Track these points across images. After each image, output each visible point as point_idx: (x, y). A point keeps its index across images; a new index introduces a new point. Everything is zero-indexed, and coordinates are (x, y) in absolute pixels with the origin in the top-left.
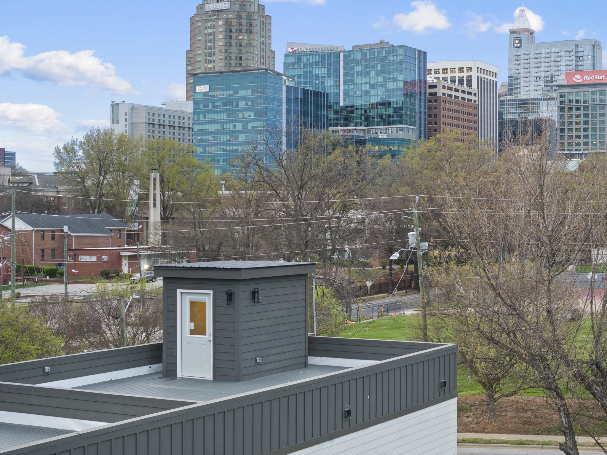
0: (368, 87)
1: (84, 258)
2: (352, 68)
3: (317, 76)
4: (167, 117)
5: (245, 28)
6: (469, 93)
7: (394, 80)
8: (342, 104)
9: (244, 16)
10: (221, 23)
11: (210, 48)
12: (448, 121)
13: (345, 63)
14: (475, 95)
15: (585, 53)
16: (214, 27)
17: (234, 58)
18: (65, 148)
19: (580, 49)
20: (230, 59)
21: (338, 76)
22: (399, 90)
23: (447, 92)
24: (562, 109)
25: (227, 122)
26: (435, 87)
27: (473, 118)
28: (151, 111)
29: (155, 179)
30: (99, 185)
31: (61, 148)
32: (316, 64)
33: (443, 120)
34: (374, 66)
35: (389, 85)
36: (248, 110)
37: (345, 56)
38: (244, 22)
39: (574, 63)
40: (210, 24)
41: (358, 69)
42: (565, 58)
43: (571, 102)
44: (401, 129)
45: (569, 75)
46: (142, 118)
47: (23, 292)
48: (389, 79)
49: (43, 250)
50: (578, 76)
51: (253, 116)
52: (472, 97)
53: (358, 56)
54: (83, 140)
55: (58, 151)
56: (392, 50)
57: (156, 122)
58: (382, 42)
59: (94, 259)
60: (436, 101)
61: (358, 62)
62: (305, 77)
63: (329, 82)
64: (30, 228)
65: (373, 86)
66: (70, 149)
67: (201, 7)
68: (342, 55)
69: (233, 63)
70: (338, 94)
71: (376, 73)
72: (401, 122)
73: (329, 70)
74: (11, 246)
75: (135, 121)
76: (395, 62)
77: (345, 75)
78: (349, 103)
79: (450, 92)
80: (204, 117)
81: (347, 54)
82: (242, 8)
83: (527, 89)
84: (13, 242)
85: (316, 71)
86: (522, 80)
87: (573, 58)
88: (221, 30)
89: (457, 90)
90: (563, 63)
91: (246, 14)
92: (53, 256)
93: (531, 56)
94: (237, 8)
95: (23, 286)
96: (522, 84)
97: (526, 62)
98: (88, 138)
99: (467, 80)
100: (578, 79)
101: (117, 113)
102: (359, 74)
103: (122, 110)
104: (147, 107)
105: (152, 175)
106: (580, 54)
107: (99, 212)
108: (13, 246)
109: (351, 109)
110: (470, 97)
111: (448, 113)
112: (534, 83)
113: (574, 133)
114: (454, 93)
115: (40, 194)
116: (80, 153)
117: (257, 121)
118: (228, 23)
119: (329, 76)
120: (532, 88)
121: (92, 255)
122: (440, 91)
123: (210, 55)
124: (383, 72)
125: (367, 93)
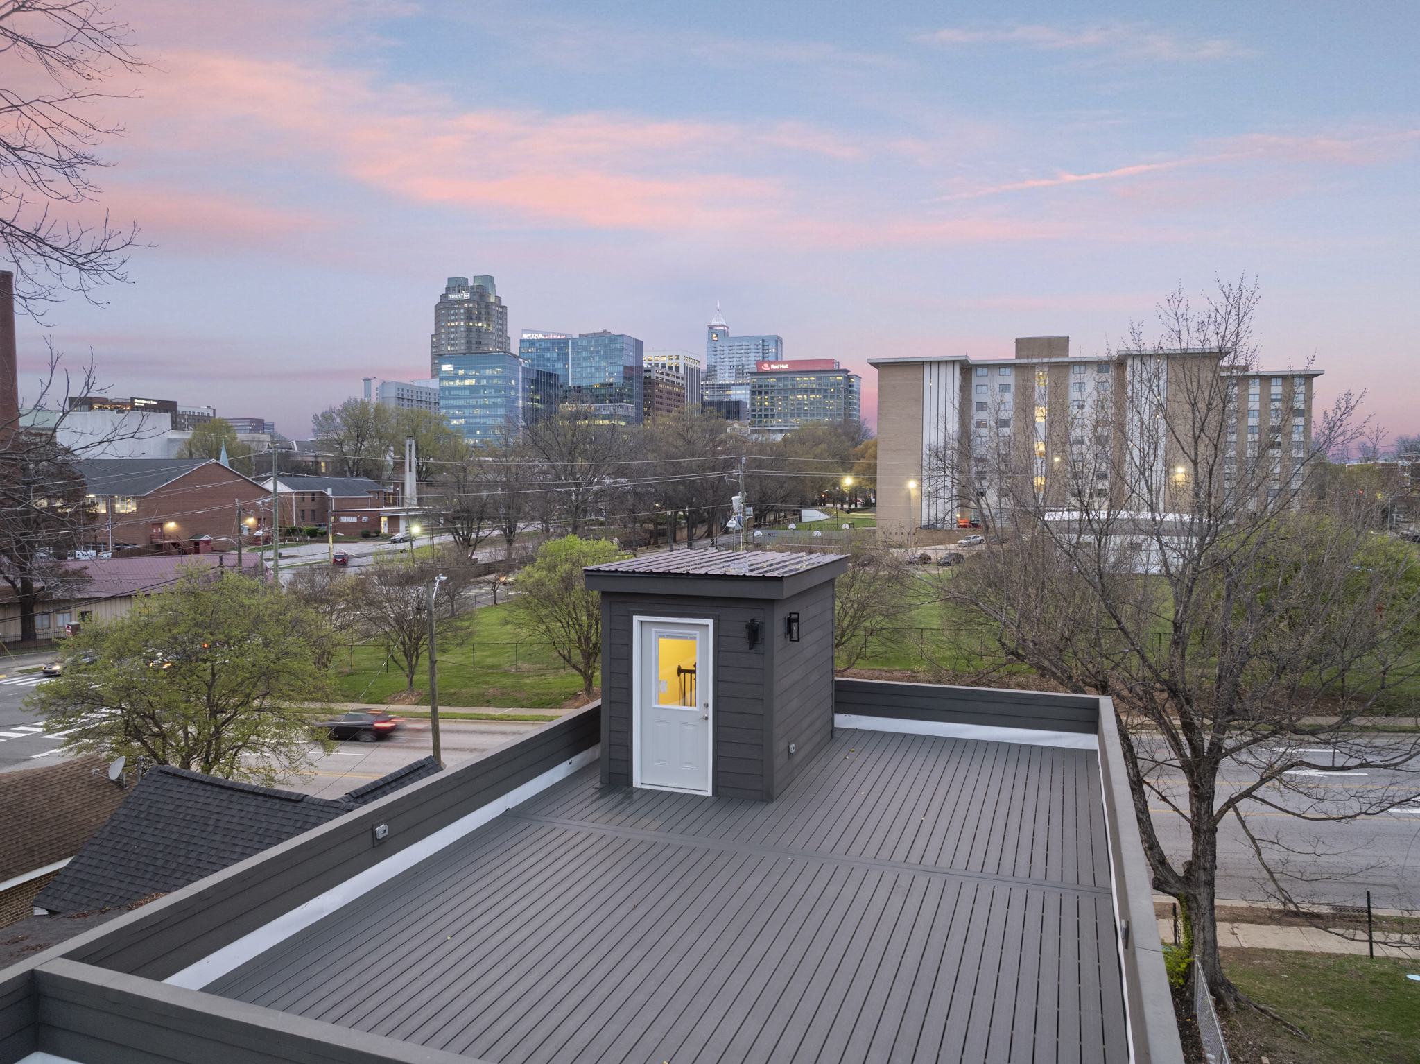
0: (593, 369)
1: (344, 519)
2: (579, 353)
3: (548, 360)
4: (415, 392)
5: (484, 316)
6: (678, 378)
7: (616, 364)
8: (570, 384)
9: (483, 306)
10: (462, 311)
11: (452, 333)
12: (661, 400)
13: (573, 348)
14: (682, 379)
15: (770, 347)
16: (456, 314)
17: (474, 342)
18: (323, 415)
19: (766, 343)
20: (471, 343)
21: (567, 360)
22: (618, 372)
23: (660, 377)
24: (753, 393)
25: (470, 398)
26: (649, 371)
27: (681, 398)
28: (400, 388)
29: (410, 446)
30: (357, 452)
31: (319, 415)
32: (548, 349)
33: (656, 399)
34: (598, 352)
35: (611, 369)
36: (489, 388)
37: (573, 343)
38: (483, 311)
39: (761, 354)
40: (452, 312)
41: (584, 354)
42: (754, 351)
43: (760, 386)
44: (622, 407)
45: (759, 364)
46: (392, 393)
47: (285, 552)
48: (611, 363)
49: (303, 511)
50: (766, 365)
51: (493, 393)
52: (680, 381)
53: (584, 343)
54: (341, 409)
55: (316, 418)
56: (614, 338)
57: (405, 396)
58: (605, 331)
59: (354, 519)
60: (650, 383)
61: (585, 348)
62: (538, 360)
63: (559, 365)
64: (292, 491)
65: (597, 369)
66: (328, 417)
67: (444, 297)
68: (570, 342)
69: (474, 347)
70: (567, 376)
71: (600, 358)
72: (621, 401)
73: (559, 355)
74: (273, 511)
75: (385, 395)
76: (616, 349)
77: (573, 359)
78: (577, 384)
79: (662, 376)
80: (450, 393)
81: (575, 341)
82: (481, 299)
83: (722, 375)
84: (275, 506)
85: (548, 355)
86: (718, 368)
87: (761, 350)
88: (462, 317)
89: (667, 375)
90: (752, 355)
91: (485, 304)
92: (314, 516)
93: (726, 348)
94: (476, 298)
95: (285, 546)
96: (718, 371)
97: (722, 352)
98: (346, 407)
99: (676, 366)
100: (766, 367)
101: (370, 387)
102: (586, 359)
103: (375, 384)
104: (396, 383)
105: (408, 442)
106: (766, 348)
107: (357, 476)
108: (276, 511)
109: (579, 389)
110: (678, 381)
111: (660, 394)
112: (728, 371)
113: (763, 413)
114: (665, 377)
115: (299, 458)
116: (338, 420)
117: (497, 397)
118: (468, 310)
119: (559, 360)
120: (726, 375)
121: (353, 516)
122: (654, 376)
123: (453, 339)
124: (606, 358)
125: (592, 376)
